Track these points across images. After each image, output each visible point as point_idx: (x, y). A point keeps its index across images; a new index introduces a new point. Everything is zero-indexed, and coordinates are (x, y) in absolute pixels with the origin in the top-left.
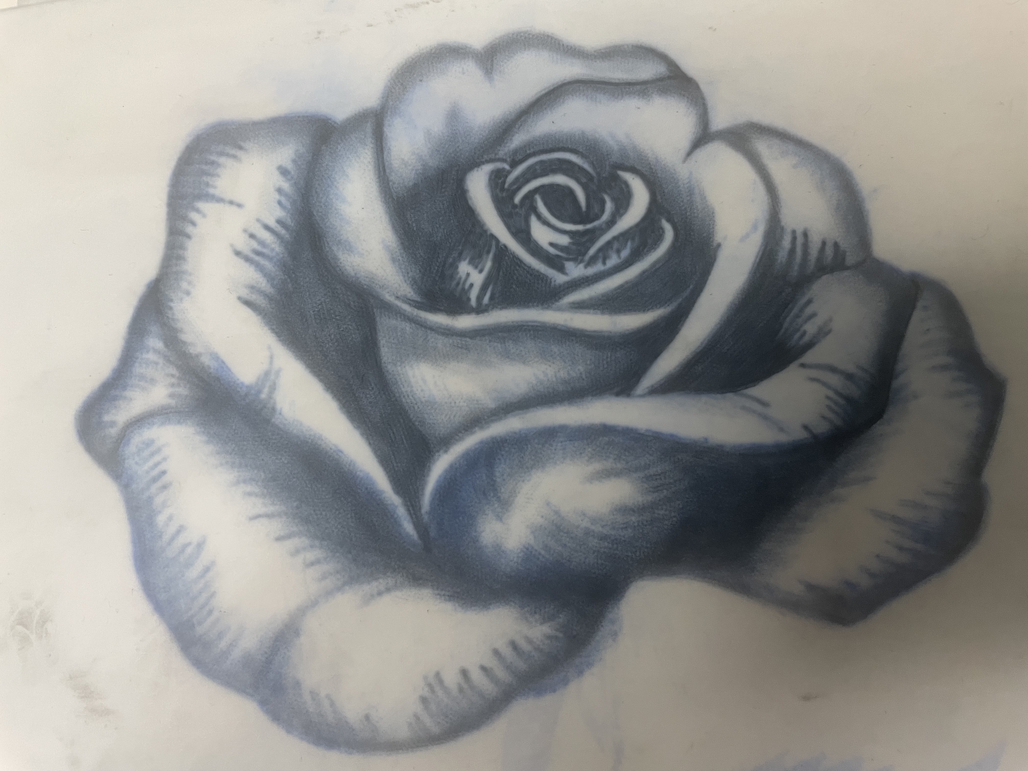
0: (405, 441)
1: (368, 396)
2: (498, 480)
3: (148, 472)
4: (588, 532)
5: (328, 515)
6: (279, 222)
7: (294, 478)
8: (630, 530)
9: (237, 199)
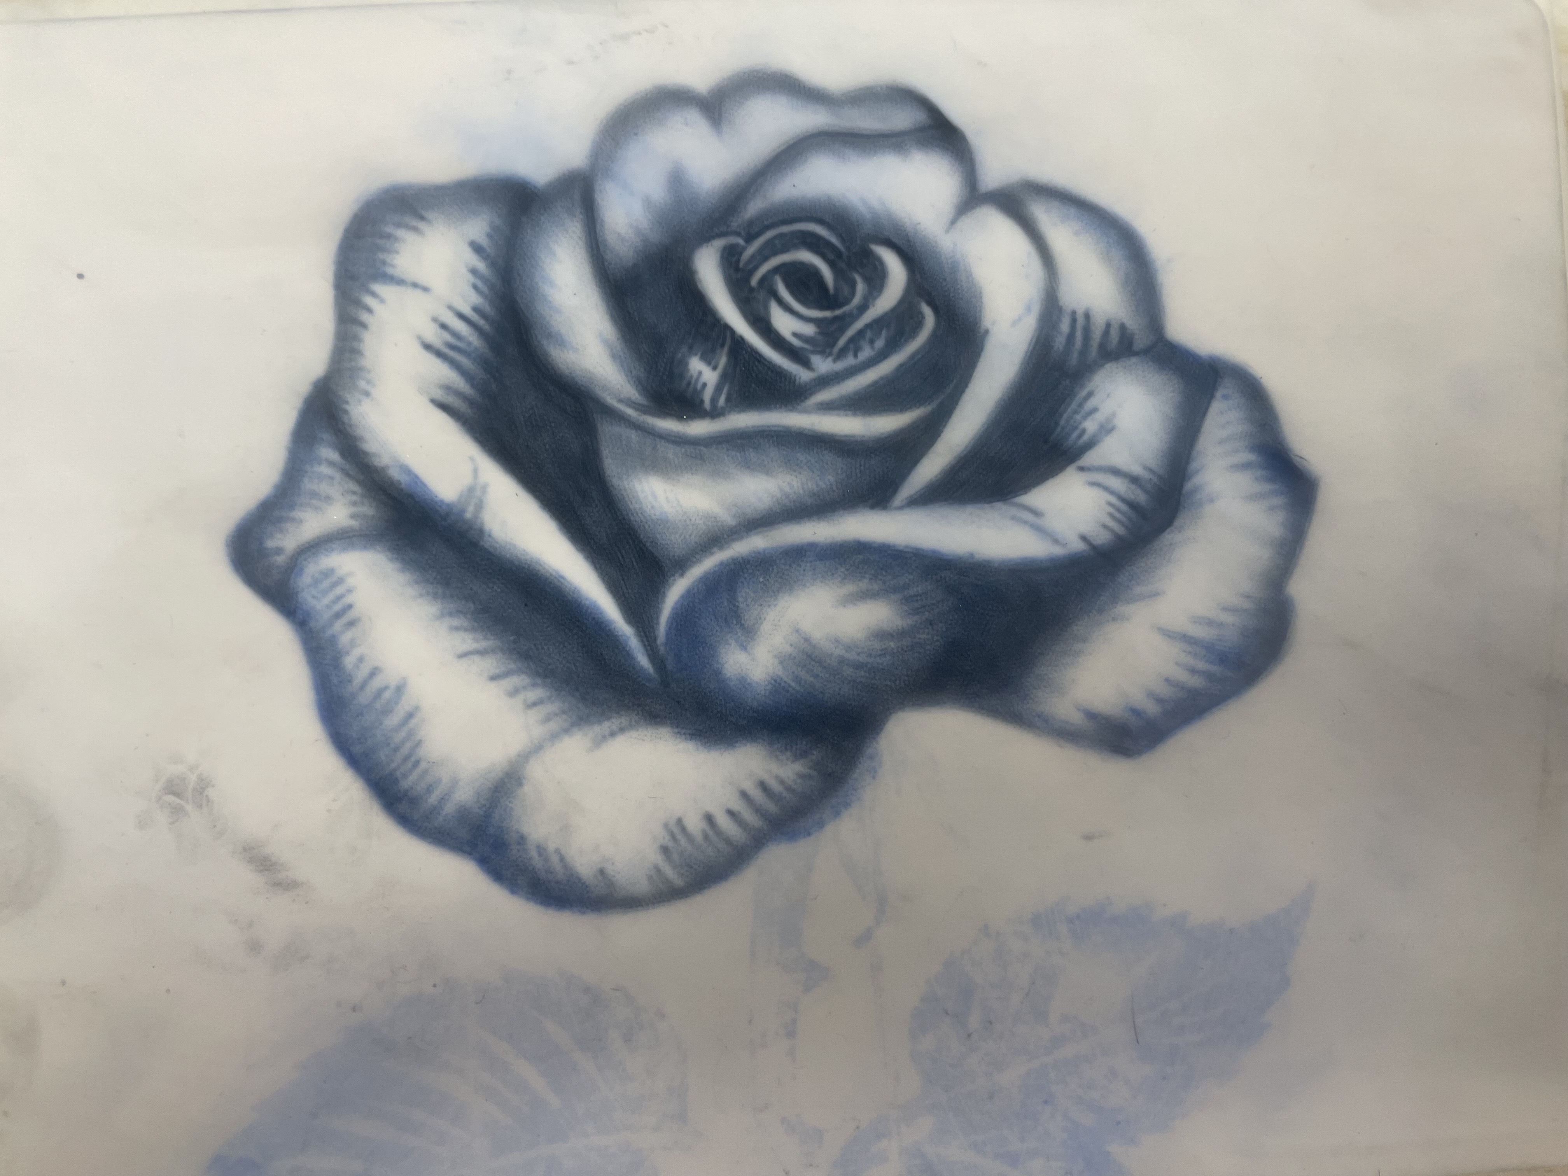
0: (635, 564)
1: (591, 514)
2: (741, 606)
3: (328, 607)
4: (842, 661)
5: (551, 650)
6: (476, 309)
7: (510, 608)
8: (888, 657)
9: (423, 280)
